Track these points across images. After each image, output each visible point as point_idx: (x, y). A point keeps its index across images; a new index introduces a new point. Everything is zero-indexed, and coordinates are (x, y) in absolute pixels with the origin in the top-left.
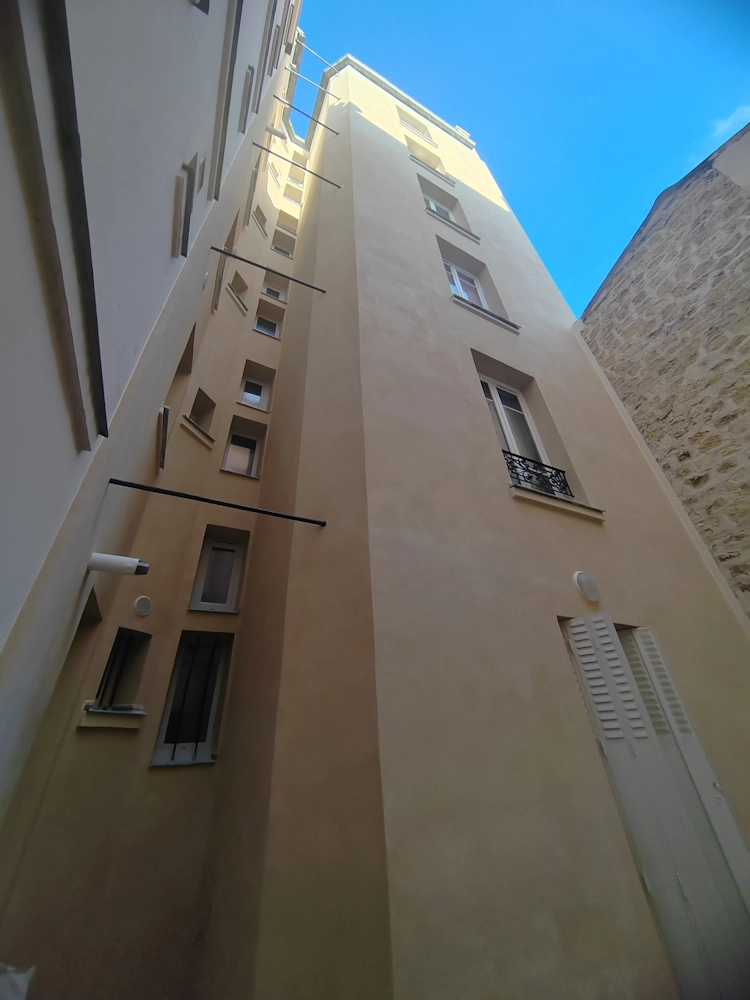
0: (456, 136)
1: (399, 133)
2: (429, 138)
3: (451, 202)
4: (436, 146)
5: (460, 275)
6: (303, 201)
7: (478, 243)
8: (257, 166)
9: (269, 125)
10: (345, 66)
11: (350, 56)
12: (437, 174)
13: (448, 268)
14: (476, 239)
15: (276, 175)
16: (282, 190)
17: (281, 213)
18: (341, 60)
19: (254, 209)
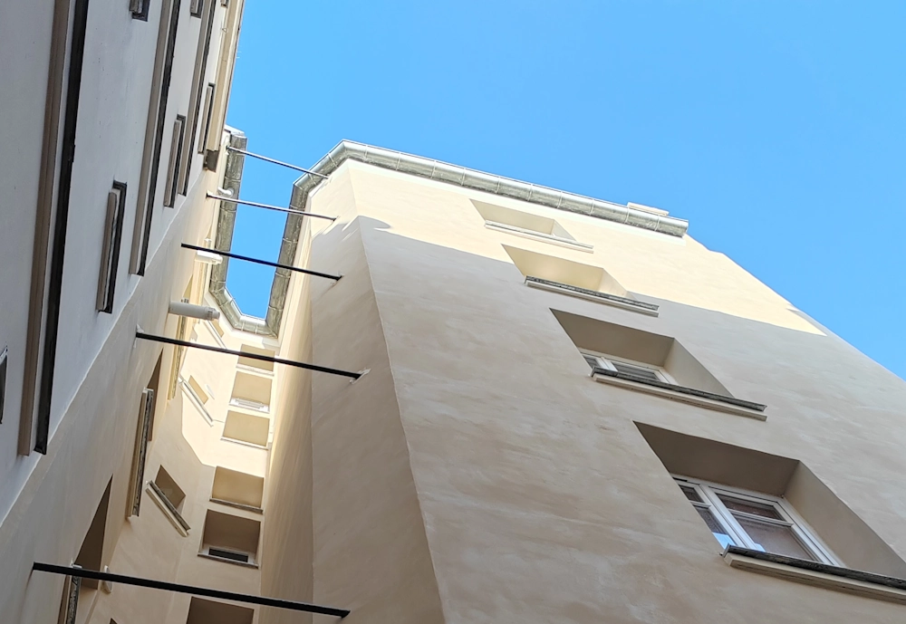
0: (633, 222)
1: (490, 245)
2: (568, 241)
3: (662, 349)
4: (588, 249)
5: (728, 502)
6: (273, 437)
7: (763, 419)
8: (154, 383)
9: (177, 300)
10: (340, 163)
11: (348, 144)
12: (604, 299)
13: (692, 495)
14: (752, 410)
15: (201, 398)
16: (220, 427)
17: (220, 472)
18: (330, 155)
19: (150, 475)
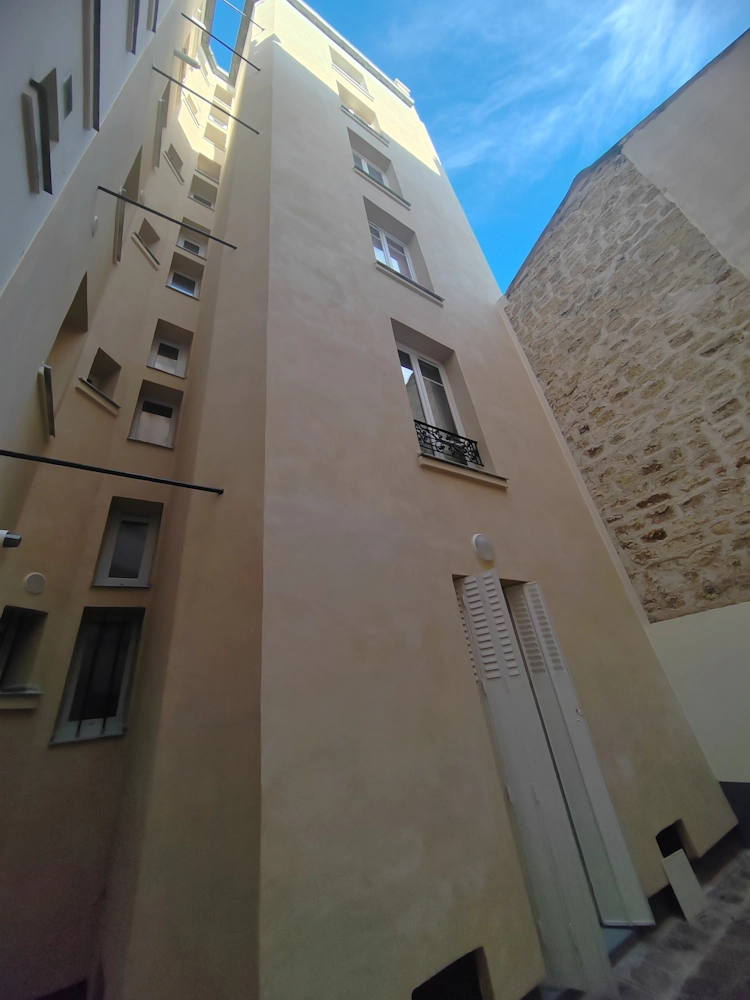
0: (394, 90)
1: (331, 78)
2: (365, 90)
3: (384, 163)
4: (372, 99)
6: (226, 146)
7: (409, 210)
8: (165, 97)
9: (179, 50)
12: (370, 131)
14: (406, 204)
15: (192, 110)
16: (203, 131)
17: (201, 157)
